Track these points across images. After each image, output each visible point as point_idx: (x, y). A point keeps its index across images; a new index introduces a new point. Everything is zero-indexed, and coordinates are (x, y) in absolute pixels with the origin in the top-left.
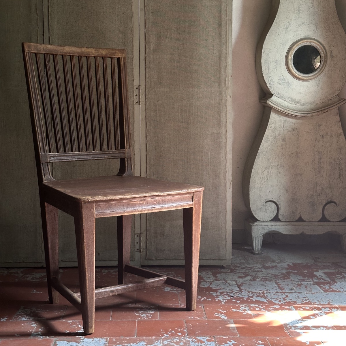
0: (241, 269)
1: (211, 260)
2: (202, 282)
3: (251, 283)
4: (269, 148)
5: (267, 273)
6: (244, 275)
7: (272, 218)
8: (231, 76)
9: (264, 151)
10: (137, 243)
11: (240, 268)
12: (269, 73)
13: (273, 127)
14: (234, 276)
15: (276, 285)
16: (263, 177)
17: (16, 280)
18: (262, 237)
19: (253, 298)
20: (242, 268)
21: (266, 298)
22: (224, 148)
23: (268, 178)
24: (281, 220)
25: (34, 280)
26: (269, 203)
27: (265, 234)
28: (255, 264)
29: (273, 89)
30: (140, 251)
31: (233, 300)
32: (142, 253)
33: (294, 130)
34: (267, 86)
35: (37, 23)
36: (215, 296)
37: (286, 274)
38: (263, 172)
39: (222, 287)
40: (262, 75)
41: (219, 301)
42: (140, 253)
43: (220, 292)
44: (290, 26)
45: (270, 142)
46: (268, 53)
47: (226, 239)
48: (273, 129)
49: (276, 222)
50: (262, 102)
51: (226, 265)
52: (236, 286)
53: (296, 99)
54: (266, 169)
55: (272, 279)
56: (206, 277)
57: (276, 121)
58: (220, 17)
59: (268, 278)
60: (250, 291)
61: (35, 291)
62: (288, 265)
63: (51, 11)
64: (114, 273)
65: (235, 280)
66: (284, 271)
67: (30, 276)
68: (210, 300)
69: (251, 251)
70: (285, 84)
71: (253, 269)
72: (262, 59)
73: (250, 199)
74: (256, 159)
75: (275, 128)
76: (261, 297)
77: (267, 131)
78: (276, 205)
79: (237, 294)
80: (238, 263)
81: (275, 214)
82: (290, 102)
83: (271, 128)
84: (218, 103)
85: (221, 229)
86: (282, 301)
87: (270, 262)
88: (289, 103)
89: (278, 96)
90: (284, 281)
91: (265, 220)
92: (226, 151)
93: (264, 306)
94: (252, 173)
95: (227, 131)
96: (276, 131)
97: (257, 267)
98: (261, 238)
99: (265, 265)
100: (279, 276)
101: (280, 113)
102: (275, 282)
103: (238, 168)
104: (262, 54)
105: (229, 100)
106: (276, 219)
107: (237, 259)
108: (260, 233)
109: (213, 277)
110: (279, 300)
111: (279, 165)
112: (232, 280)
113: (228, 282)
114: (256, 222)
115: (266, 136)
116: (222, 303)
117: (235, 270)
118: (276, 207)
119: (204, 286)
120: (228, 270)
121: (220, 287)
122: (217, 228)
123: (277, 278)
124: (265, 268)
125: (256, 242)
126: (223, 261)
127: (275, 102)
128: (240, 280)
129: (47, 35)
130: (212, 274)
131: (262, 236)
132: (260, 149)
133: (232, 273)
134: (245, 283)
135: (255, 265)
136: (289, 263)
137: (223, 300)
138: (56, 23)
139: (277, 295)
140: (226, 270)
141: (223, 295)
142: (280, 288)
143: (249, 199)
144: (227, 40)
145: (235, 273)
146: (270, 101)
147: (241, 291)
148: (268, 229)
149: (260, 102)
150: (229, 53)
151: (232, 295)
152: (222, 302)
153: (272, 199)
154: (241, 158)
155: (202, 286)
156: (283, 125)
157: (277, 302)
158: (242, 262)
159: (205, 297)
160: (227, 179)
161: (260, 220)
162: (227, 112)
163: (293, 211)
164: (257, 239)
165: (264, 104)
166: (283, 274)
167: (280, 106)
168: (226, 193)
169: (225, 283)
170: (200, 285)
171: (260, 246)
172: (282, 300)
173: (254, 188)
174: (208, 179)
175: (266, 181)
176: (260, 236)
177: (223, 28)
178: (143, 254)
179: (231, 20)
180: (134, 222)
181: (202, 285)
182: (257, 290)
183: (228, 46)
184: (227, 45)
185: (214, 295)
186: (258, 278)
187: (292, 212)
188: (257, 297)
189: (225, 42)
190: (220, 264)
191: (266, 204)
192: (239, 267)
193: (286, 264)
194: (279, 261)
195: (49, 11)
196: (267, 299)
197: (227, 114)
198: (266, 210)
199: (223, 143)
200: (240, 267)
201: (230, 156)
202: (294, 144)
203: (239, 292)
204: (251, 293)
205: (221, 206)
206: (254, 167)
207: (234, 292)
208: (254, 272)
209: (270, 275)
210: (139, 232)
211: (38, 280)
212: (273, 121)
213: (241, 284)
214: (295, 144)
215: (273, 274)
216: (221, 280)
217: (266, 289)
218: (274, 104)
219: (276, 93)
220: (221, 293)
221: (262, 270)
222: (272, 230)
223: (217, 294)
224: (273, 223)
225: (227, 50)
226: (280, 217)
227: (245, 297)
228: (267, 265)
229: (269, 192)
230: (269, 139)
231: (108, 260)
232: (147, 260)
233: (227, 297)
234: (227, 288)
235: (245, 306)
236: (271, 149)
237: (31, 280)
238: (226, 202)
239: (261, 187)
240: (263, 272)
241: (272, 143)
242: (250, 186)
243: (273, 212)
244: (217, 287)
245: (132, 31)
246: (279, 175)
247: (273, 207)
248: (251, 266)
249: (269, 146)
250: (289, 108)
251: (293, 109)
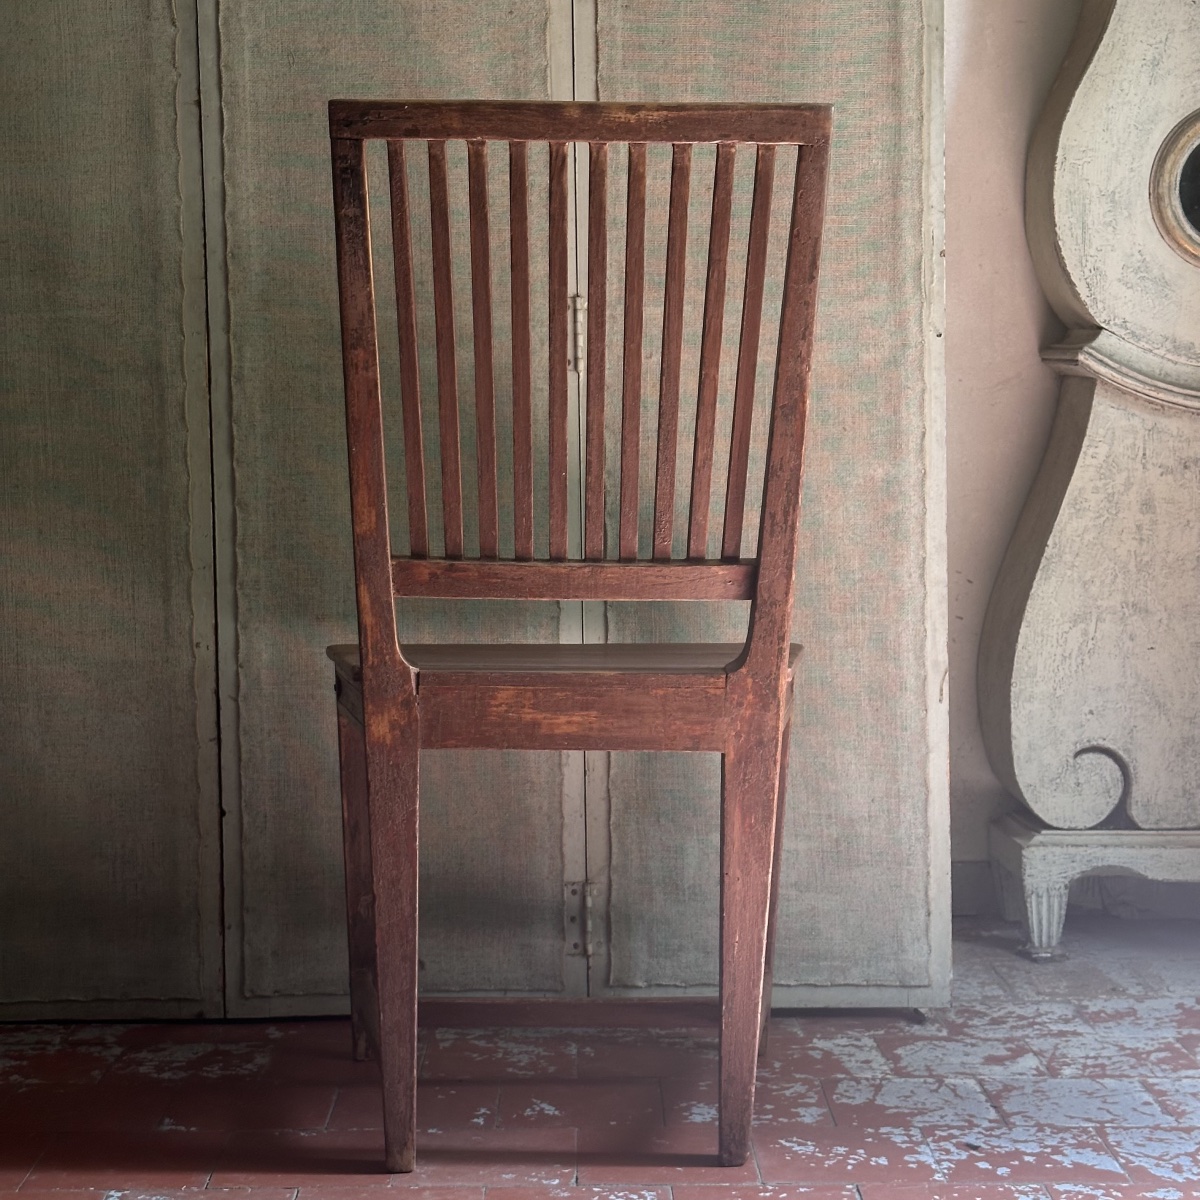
0: (988, 1024)
1: (868, 986)
2: (840, 1080)
3: (1042, 1084)
4: (1089, 537)
5: (1102, 1042)
6: (1009, 1049)
7: (1103, 817)
8: (942, 254)
9: (1067, 550)
10: (573, 919)
11: (987, 1019)
12: (1084, 242)
13: (1102, 458)
14: (967, 1055)
15: (1147, 1097)
16: (1067, 654)
17: (96, 1073)
18: (1063, 891)
19: (1064, 1155)
20: (995, 1022)
21: (1115, 1156)
22: (915, 539)
23: (1086, 657)
24: (1140, 824)
25: (166, 1075)
26: (1091, 755)
27: (1078, 880)
28: (1043, 1001)
29: (1100, 305)
30: (585, 950)
31: (983, 1165)
32: (591, 960)
33: (1186, 467)
34: (1076, 295)
35: (174, 58)
36: (904, 1146)
37: (1178, 1045)
38: (1065, 635)
39: (924, 1104)
40: (1057, 249)
41: (921, 1164)
42: (584, 961)
43: (920, 1125)
44: (1169, 56)
45: (1092, 515)
46: (1081, 162)
47: (927, 903)
48: (1105, 465)
49: (1119, 832)
50: (1050, 360)
51: (930, 1009)
52: (983, 1098)
53: (1193, 344)
54: (1075, 623)
55: (1126, 1067)
56: (853, 1059)
57: (1114, 433)
58: (895, 17)
59: (1106, 1062)
60: (1042, 1122)
61: (167, 1125)
62: (1179, 1006)
63: (228, 8)
64: (482, 1043)
65: (974, 1071)
66: (1169, 1034)
67: (150, 1056)
68: (886, 1163)
69: (1020, 948)
70: (1148, 284)
71: (1039, 1024)
72: (1055, 187)
73: (1014, 742)
74: (1035, 584)
75: (1110, 460)
76: (1096, 1149)
77: (1077, 470)
78: (1120, 766)
79: (991, 1136)
80: (976, 1000)
81: (1116, 802)
82: (1169, 356)
83: (1094, 462)
84: (890, 362)
85: (909, 864)
86: (1185, 1168)
87: (1103, 994)
88: (1165, 361)
89: (1122, 332)
90: (1174, 1075)
91: (1073, 826)
92: (925, 552)
93: (1114, 1193)
94: (1021, 639)
95: (927, 469)
96: (1114, 471)
97: (1055, 1017)
98: (1061, 896)
99: (1086, 1007)
100: (1149, 1053)
101: (1131, 399)
102: (1140, 1082)
103: (961, 618)
104: (1058, 167)
105: (935, 347)
106: (1119, 819)
107: (969, 980)
108: (1054, 878)
109: (883, 1060)
110: (1174, 1162)
111: (1127, 605)
112: (962, 1074)
113: (947, 1081)
114: (1039, 832)
115: (1076, 493)
116: (937, 1177)
117: (969, 1027)
118: (1118, 774)
119: (849, 1098)
120: (940, 1031)
121: (920, 1106)
122: (889, 859)
123: (1146, 1065)
124: (1086, 1022)
125: (1039, 913)
126: (918, 991)
127: (1110, 357)
128: (997, 1073)
129: (215, 103)
130: (875, 1045)
131: (1066, 887)
132: (1050, 542)
133: (957, 1041)
134: (1015, 1085)
135: (1044, 1008)
136: (1182, 997)
137: (938, 1162)
138: (247, 55)
139: (1161, 1140)
140: (931, 1030)
141: (934, 1141)
142: (1166, 1110)
143: (1010, 743)
144: (924, 110)
145: (968, 1041)
146: (1091, 354)
147: (1005, 1120)
148: (1089, 861)
149: (1043, 360)
150: (933, 161)
151: (971, 1139)
152: (935, 1171)
153: (1101, 742)
154: (970, 581)
155: (844, 1100)
156: (1145, 449)
157: (1164, 1172)
158: (989, 994)
159: (862, 1151)
160: (928, 663)
161: (1055, 824)
162: (926, 397)
163: (1188, 787)
164: (1044, 900)
165: (1063, 367)
166: (1168, 1047)
167: (1132, 373)
168: (924, 720)
169: (934, 1087)
170: (835, 1097)
171: (1056, 930)
172: (1185, 1162)
173: (1030, 700)
174: (854, 663)
175: (1076, 671)
176: (1057, 887)
177: (907, 64)
178: (597, 963)
179: (940, 29)
180: (561, 837)
181: (842, 1095)
182: (1072, 1118)
183: (929, 134)
184: (924, 130)
185: (898, 1139)
186: (1069, 1065)
187: (1185, 791)
188: (1080, 1151)
189: (915, 117)
190: (905, 1005)
191: (1078, 760)
192: (980, 1015)
193: (1168, 1000)
194: (1140, 988)
195: (221, 7)
196: (1123, 1161)
197: (926, 403)
198: (1078, 784)
199: (914, 520)
200: (986, 1015)
201: (938, 571)
202: (1188, 521)
203: (998, 1128)
204: (1048, 1131)
205: (905, 769)
206: (1026, 614)
207: (978, 1126)
208: (1045, 1035)
209: (1111, 1051)
210: (580, 877)
211: (183, 1074)
212: (1101, 431)
213: (1001, 1091)
214: (1191, 525)
215: (1127, 1045)
216: (917, 1073)
217: (1108, 1111)
218: (1107, 365)
219: (1112, 323)
220: (927, 1131)
221: (1080, 1029)
222: (1105, 863)
223: (910, 1136)
224: (1106, 836)
225: (925, 147)
226: (1136, 812)
227: (1029, 1151)
228: (1093, 1007)
229: (1091, 712)
230: (1086, 505)
231: (458, 989)
232: (611, 987)
233: (953, 1149)
234: (946, 1108)
235: (1036, 1190)
236: (1095, 544)
237: (156, 1076)
238: (927, 753)
239: (1059, 692)
240: (1080, 1038)
241: (1098, 518)
242: (1012, 689)
243: (1109, 792)
244: (906, 1107)
245: (545, 82)
246: (1129, 644)
247: (1107, 774)
248: (1029, 1011)
249: (1086, 530)
250: (1169, 379)
251: (1182, 382)
